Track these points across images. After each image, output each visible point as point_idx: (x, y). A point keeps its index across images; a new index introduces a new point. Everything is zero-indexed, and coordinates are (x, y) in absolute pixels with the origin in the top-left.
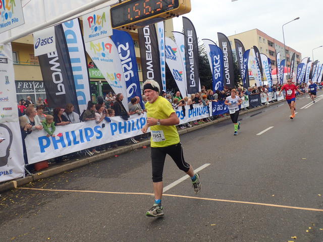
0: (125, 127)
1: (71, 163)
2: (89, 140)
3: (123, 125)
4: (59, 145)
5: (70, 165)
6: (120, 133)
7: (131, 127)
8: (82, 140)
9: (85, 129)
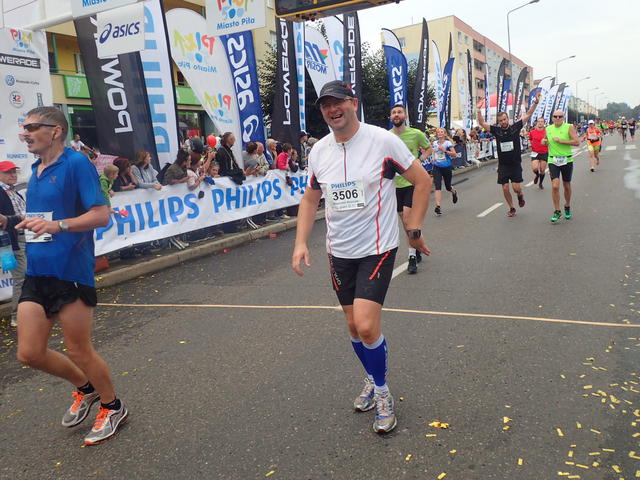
0: (237, 198)
2: (175, 220)
3: (233, 194)
4: (126, 226)
5: (148, 265)
6: (229, 207)
7: (247, 199)
8: (164, 220)
9: (169, 199)
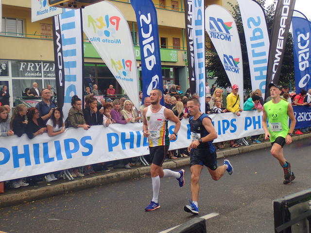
0: (131, 140)
1: (36, 189)
2: (69, 157)
3: (128, 137)
4: (22, 161)
5: (34, 192)
6: (124, 148)
7: (141, 141)
8: (59, 157)
9: (65, 140)
